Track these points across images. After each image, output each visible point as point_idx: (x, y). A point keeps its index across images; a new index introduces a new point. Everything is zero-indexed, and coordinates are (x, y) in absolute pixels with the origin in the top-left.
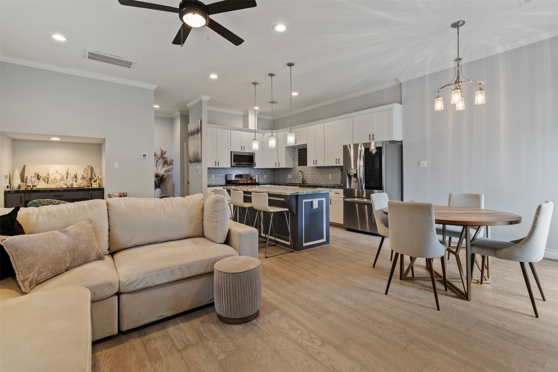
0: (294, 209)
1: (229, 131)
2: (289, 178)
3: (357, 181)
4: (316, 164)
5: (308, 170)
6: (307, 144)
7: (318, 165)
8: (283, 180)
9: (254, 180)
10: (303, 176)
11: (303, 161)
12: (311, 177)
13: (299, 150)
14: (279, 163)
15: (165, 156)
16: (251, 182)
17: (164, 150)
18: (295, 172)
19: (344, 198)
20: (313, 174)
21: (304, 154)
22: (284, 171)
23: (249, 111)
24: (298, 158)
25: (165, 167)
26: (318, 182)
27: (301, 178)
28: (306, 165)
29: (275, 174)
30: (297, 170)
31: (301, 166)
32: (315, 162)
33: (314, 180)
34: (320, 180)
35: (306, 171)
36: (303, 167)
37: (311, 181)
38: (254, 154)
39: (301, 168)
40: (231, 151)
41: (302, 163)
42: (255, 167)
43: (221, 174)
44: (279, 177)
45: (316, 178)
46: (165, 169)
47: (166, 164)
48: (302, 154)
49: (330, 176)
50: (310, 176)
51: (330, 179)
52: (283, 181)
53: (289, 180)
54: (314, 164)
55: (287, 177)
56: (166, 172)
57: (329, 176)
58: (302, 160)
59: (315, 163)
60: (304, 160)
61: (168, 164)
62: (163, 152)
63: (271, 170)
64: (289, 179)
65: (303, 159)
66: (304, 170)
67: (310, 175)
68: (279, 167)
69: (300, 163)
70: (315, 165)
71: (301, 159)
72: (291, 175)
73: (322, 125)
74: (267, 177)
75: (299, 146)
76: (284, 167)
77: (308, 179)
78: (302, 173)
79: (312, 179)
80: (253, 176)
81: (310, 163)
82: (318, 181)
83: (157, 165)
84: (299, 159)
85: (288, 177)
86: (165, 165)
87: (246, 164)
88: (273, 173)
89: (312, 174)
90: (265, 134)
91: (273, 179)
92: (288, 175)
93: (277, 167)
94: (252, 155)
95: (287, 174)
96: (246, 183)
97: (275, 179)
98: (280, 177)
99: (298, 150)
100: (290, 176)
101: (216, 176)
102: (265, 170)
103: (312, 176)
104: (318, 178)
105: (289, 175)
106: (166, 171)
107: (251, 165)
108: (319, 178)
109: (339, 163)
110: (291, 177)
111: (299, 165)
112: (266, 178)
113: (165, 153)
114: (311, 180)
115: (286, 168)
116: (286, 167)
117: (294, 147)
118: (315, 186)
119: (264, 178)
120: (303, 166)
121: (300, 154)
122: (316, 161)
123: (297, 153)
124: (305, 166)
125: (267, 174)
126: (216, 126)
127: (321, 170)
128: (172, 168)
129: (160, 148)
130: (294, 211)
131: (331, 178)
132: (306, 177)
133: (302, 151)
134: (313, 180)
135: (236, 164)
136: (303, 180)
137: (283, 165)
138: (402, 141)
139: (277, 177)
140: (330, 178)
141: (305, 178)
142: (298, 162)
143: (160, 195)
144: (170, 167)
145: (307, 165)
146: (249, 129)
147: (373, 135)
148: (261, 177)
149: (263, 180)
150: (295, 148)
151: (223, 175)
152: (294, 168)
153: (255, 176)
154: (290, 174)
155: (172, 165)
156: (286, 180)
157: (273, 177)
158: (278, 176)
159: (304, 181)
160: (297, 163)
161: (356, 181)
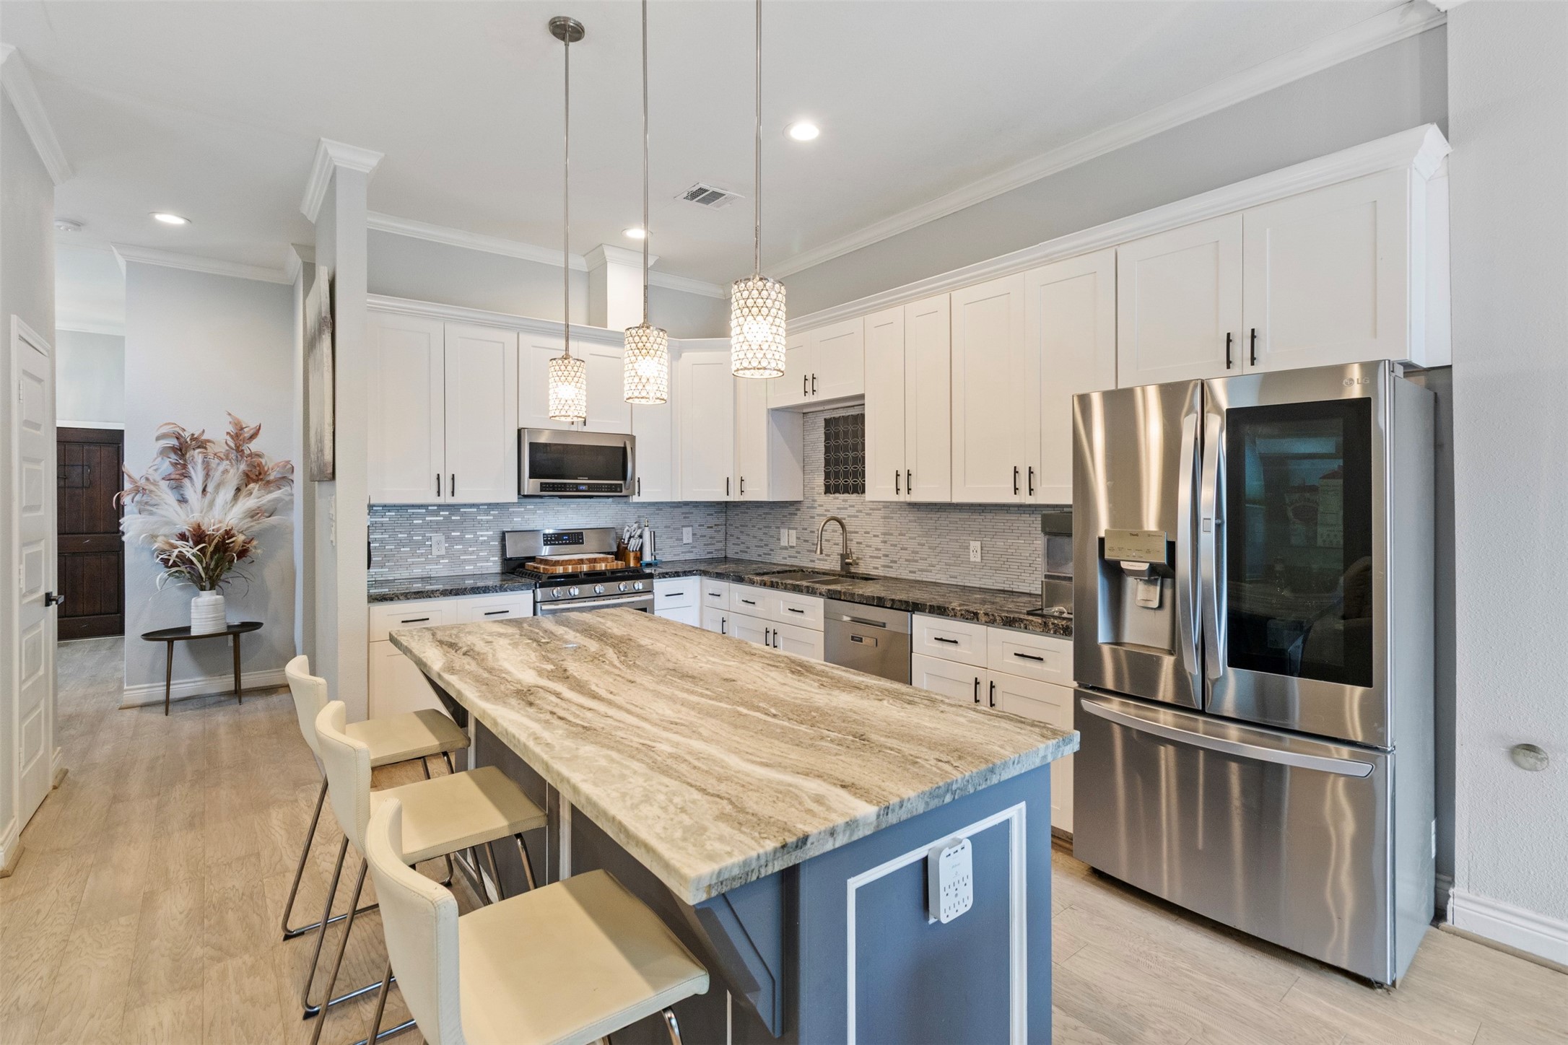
0: (755, 988)
1: (510, 337)
2: (784, 543)
3: (1161, 606)
4: (909, 489)
5: (867, 514)
6: (862, 397)
7: (916, 497)
8: (761, 551)
9: (632, 555)
10: (846, 540)
11: (846, 475)
12: (881, 546)
13: (828, 422)
14: (742, 480)
15: (254, 446)
16: (620, 564)
17: (250, 423)
18: (813, 517)
19: (1078, 696)
20: (891, 534)
21: (850, 441)
22: (766, 514)
23: (609, 253)
24: (823, 461)
25: (251, 493)
26: (914, 572)
27: (839, 549)
28: (859, 489)
29: (731, 525)
30: (819, 511)
31: (837, 495)
32: (904, 479)
33: (895, 562)
34: (923, 565)
35: (857, 517)
36: (845, 501)
37: (884, 566)
38: (632, 438)
39: (839, 503)
40: (521, 426)
41: (841, 481)
42: (635, 499)
43: (481, 530)
44: (743, 538)
45: (905, 554)
46: (248, 503)
47: (256, 481)
48: (841, 442)
49: (975, 545)
50: (876, 542)
51: (972, 559)
52: (760, 556)
53: (785, 553)
54: (898, 490)
55: (779, 539)
56: (252, 517)
57: (968, 548)
58: (841, 468)
59: (903, 486)
60: (851, 468)
61: (269, 482)
62: (242, 429)
63: (711, 506)
64: (786, 548)
65: (846, 462)
66: (852, 511)
67: (875, 536)
68: (742, 499)
69: (832, 482)
70: (903, 497)
71: (837, 463)
72: (793, 533)
73: (940, 301)
74: (694, 534)
75: (826, 407)
76: (763, 497)
77: (869, 552)
78: (843, 526)
79: (887, 556)
80: (630, 537)
81: (879, 485)
82: (914, 566)
83: (209, 489)
84: (827, 462)
85: (782, 541)
86: (252, 485)
87: (591, 488)
88: (722, 521)
89: (884, 534)
90: (683, 355)
91: (720, 546)
92: (782, 530)
93: (735, 497)
94: (623, 446)
95: (779, 528)
96: (587, 574)
97: (730, 545)
98: (749, 535)
99: (823, 424)
100: (788, 537)
101: (454, 538)
102: (685, 509)
103: (885, 542)
104: (913, 552)
105: (784, 532)
106: (254, 514)
107: (617, 488)
108: (917, 553)
109: (1031, 490)
110: (793, 542)
111: (828, 490)
112: (690, 541)
113: (253, 437)
114: (883, 561)
115: (774, 502)
116: (771, 500)
117: (805, 411)
118: (907, 602)
119: (682, 539)
120: (846, 496)
121: (832, 443)
122: (909, 475)
123: (818, 436)
124: (855, 495)
125: (696, 525)
126: (442, 311)
127: (931, 519)
128: (287, 498)
129: (230, 414)
130: (763, 1004)
131: (979, 559)
132: (860, 543)
133: (841, 428)
134: (892, 562)
135: (544, 487)
136: (844, 556)
137: (758, 491)
138: (1450, 367)
139: (738, 538)
140: (975, 557)
141: (853, 546)
142: (823, 477)
143: (215, 619)
144: (276, 494)
145: (863, 492)
146: (608, 329)
147: (1253, 337)
148: (671, 538)
149: (679, 550)
150: (810, 415)
151: (491, 533)
152: (807, 503)
153: (641, 536)
154: (789, 528)
155: (288, 488)
156: (772, 550)
157: (721, 536)
158: (742, 532)
159: (850, 564)
160: (820, 480)
161: (1155, 604)
